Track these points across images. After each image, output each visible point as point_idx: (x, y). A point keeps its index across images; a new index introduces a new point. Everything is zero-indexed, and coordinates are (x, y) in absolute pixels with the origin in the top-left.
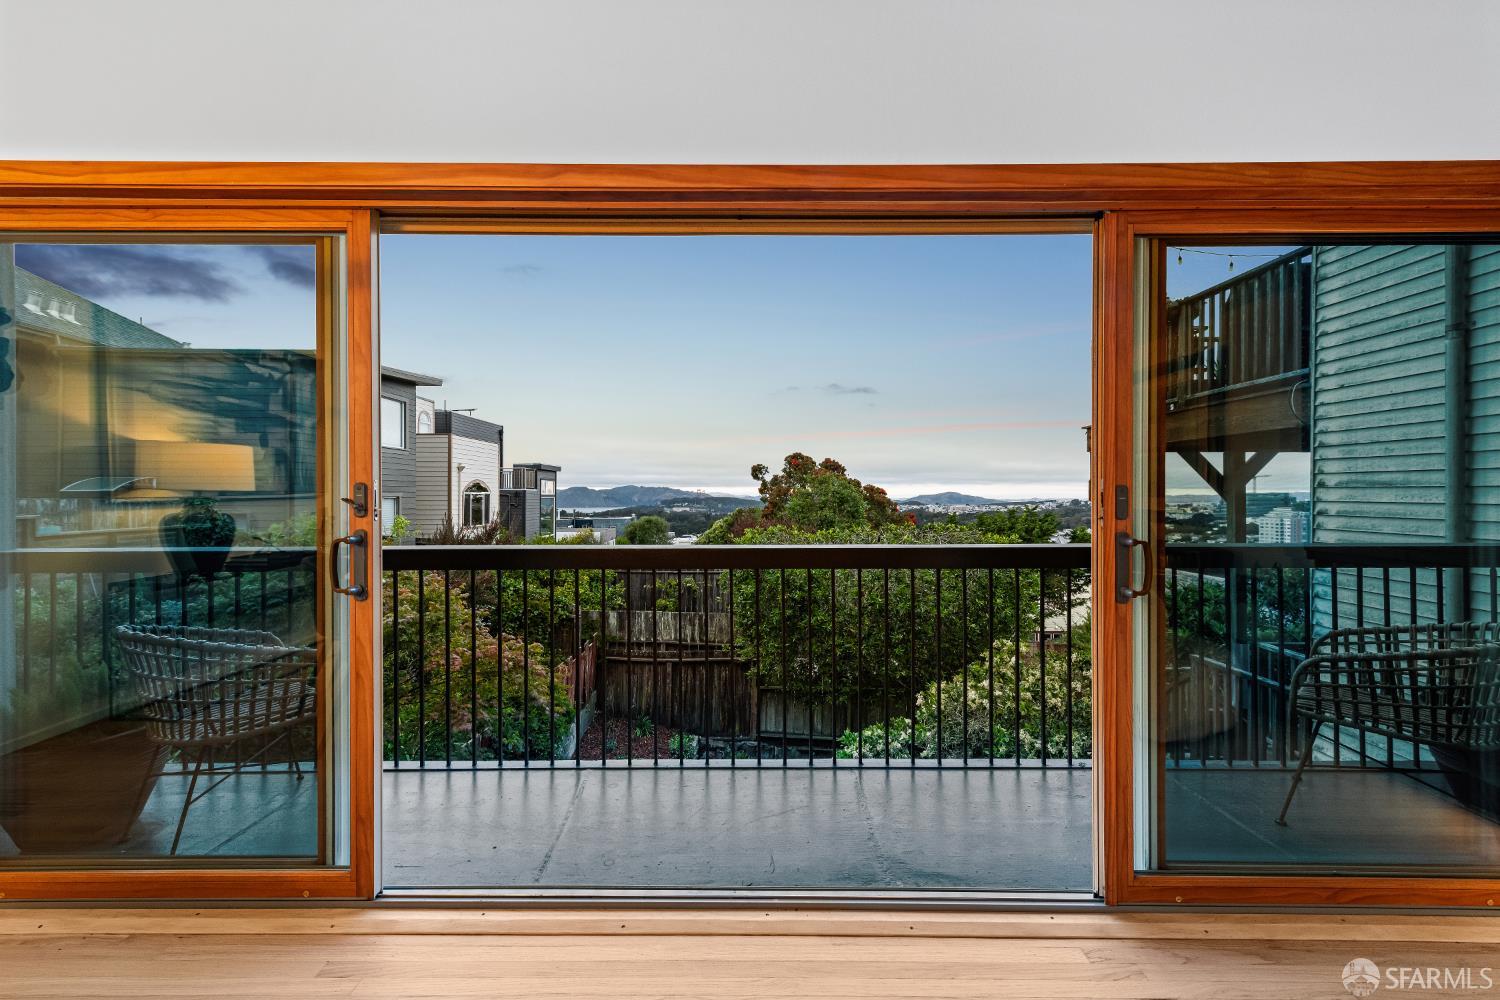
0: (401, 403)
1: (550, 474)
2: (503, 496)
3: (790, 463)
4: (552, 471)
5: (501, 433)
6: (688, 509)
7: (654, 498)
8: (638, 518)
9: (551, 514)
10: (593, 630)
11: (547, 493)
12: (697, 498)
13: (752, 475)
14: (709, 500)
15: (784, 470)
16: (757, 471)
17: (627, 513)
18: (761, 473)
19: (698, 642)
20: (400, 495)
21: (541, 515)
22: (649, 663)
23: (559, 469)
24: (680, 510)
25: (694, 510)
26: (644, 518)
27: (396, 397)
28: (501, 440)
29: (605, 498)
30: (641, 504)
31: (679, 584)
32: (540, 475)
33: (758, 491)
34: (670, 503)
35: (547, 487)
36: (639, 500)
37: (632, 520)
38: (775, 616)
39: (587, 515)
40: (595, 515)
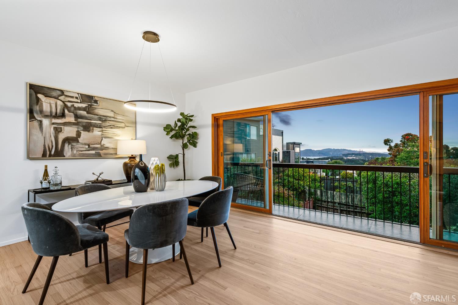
0: (256, 126)
1: (298, 145)
2: (284, 152)
3: (404, 138)
4: (299, 144)
5: (282, 133)
6: (355, 158)
7: (339, 153)
8: (331, 161)
9: (298, 159)
10: (312, 195)
11: (297, 152)
12: (359, 153)
13: (384, 143)
14: (365, 154)
15: (401, 141)
16: (387, 142)
17: (327, 159)
18: (389, 142)
19: (351, 204)
20: (256, 152)
21: (295, 159)
22: (332, 208)
23: (301, 143)
24: (351, 158)
25: (357, 158)
26: (333, 161)
27: (255, 125)
28: (283, 135)
29: (318, 153)
30: (333, 155)
31: (346, 185)
32: (295, 146)
33: (387, 150)
34: (347, 155)
35: (297, 150)
36: (333, 154)
37: (329, 161)
38: (380, 196)
39: (312, 159)
40: (315, 159)
